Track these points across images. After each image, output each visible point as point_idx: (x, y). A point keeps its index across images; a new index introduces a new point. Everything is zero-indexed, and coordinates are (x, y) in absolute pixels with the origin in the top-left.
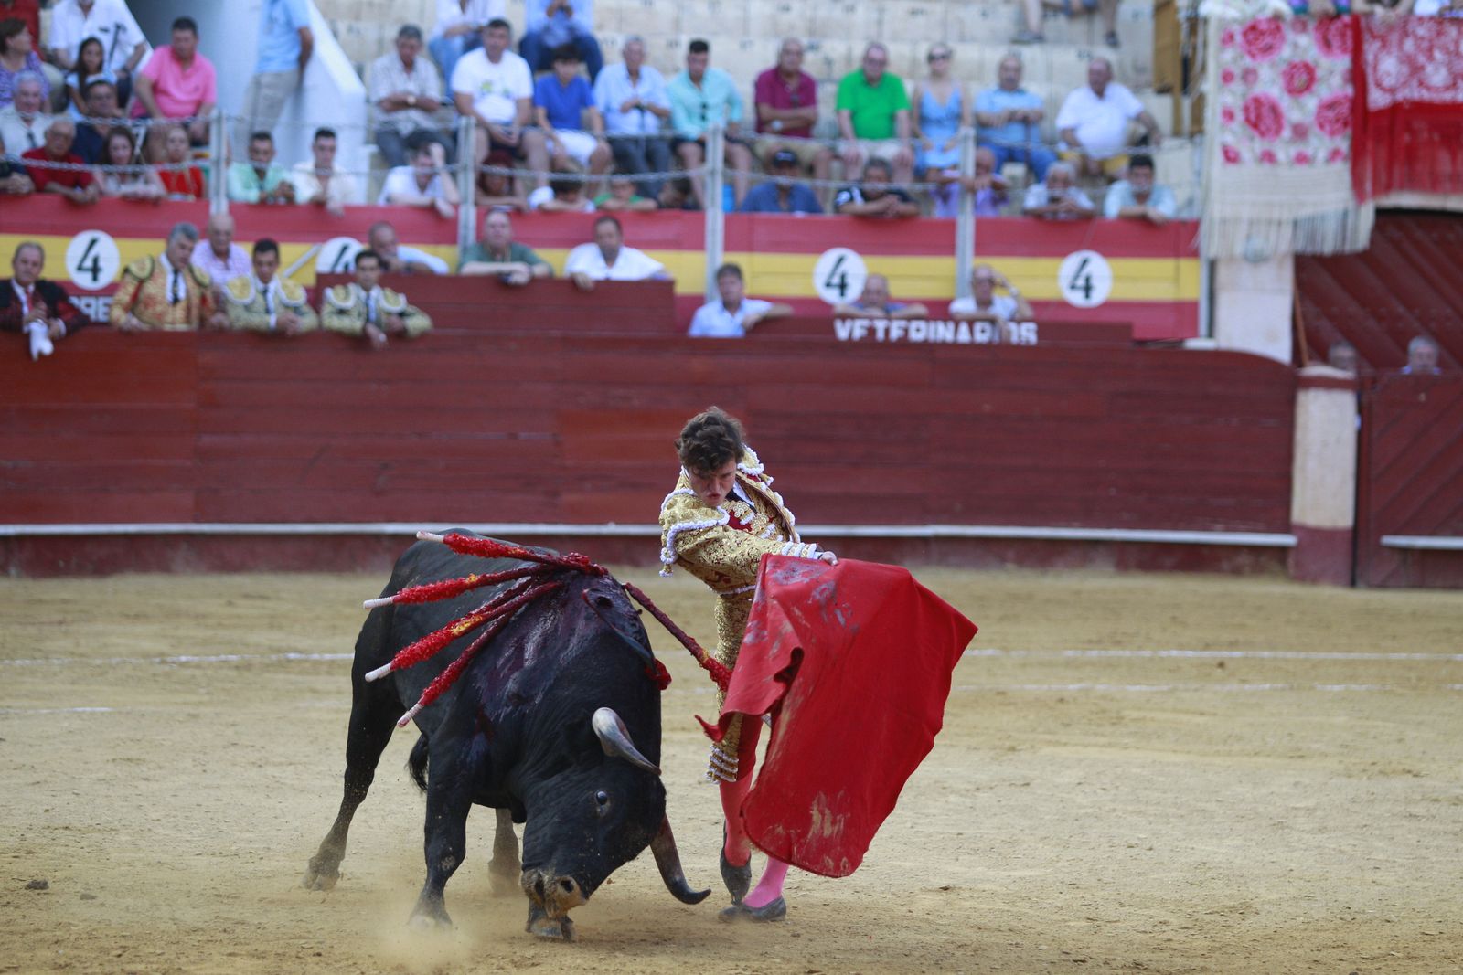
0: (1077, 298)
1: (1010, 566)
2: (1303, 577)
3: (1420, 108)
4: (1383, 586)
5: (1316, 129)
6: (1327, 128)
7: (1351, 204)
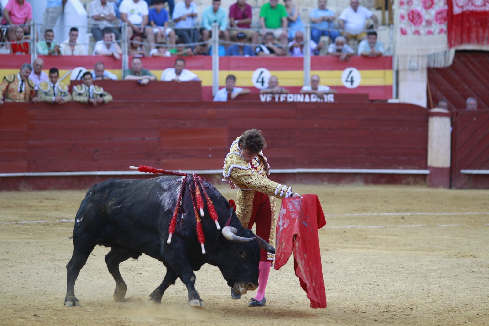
0: (348, 85)
2: (433, 185)
3: (473, 13)
4: (461, 188)
5: (435, 22)
6: (439, 21)
7: (447, 49)
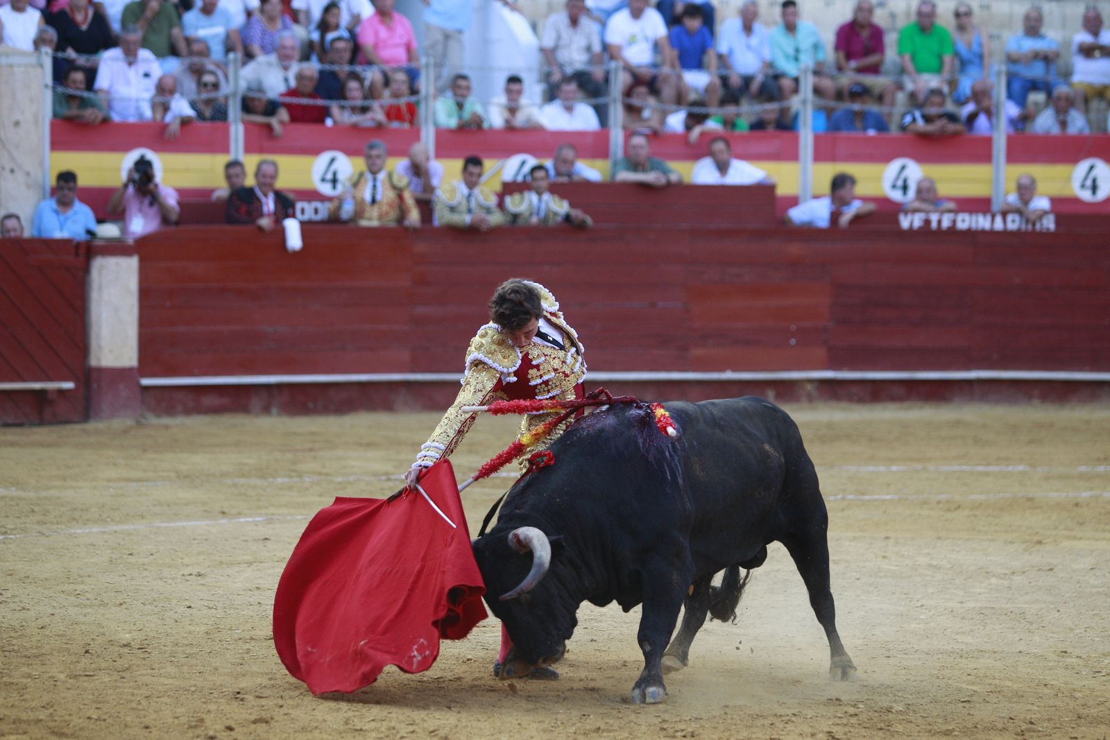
0: (1086, 195)
1: (1036, 402)
